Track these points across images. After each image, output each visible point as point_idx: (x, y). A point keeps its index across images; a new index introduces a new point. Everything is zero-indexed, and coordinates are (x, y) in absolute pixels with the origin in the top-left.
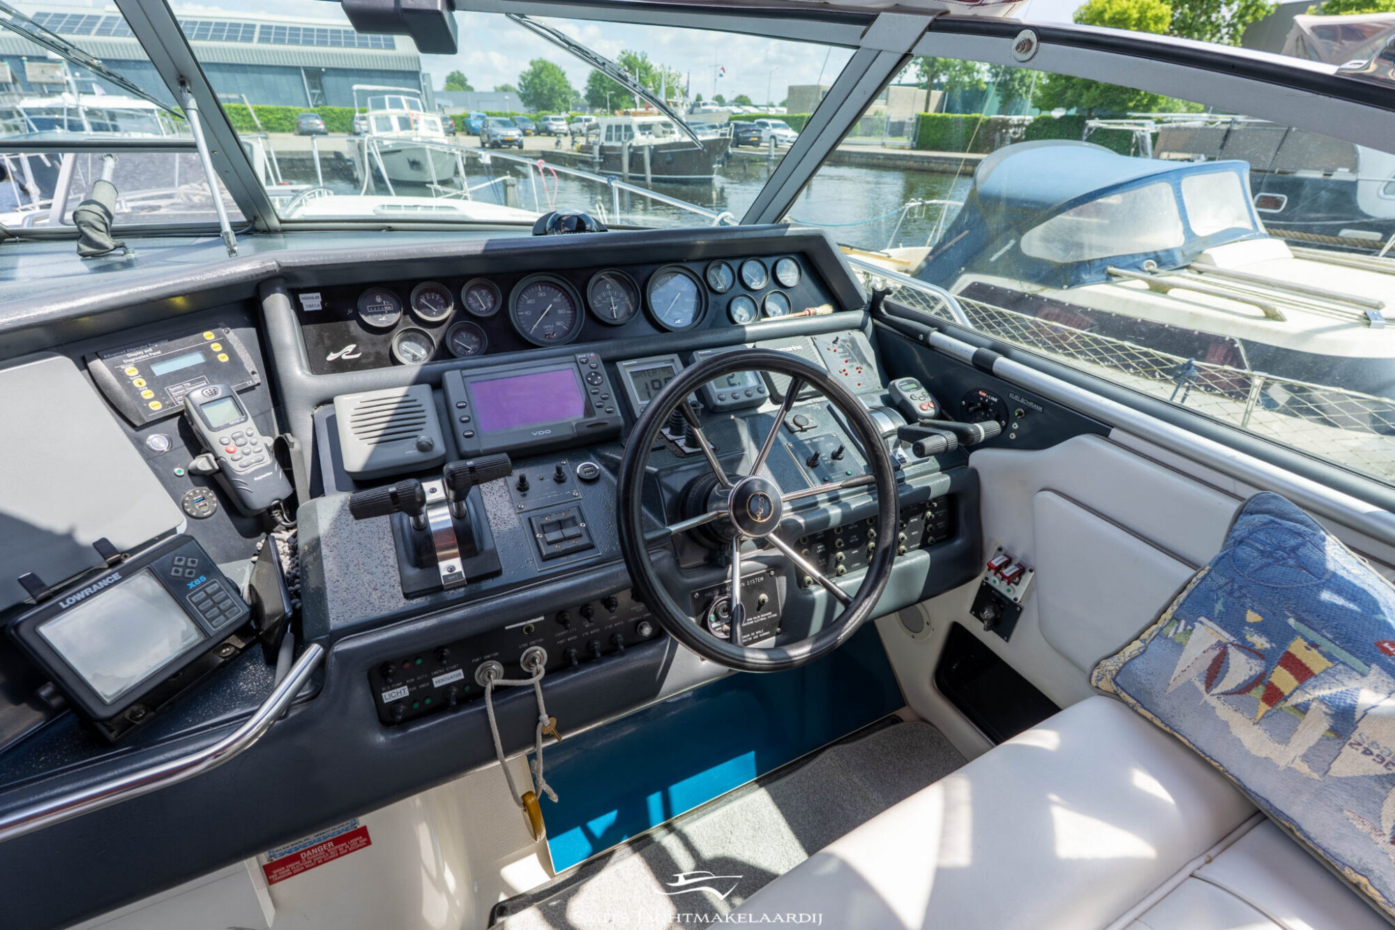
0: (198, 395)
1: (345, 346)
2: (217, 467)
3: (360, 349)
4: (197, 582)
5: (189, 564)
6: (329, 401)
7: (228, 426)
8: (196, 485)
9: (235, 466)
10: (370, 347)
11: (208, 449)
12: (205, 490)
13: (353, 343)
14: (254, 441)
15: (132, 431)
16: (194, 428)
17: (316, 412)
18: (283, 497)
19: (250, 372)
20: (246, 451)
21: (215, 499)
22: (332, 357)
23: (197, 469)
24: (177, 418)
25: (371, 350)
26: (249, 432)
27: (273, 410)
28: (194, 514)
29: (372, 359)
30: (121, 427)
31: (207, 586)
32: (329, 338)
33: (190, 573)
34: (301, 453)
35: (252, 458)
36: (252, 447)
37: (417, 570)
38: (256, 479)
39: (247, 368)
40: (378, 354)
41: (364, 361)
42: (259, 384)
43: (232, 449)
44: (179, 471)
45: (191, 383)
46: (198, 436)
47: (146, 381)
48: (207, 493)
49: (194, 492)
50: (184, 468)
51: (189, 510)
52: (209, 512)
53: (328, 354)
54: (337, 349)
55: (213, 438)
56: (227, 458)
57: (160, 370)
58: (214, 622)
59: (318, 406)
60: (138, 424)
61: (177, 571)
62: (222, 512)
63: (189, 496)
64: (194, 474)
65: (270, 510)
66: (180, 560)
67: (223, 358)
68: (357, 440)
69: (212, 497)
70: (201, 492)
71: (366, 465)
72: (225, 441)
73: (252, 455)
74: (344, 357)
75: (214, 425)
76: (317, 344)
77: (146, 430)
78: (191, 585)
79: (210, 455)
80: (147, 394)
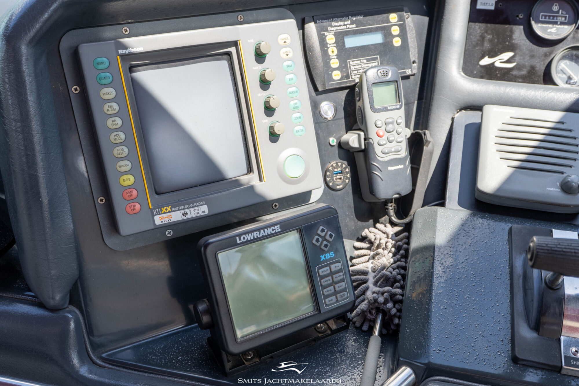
0: (372, 74)
1: (502, 52)
2: (363, 147)
3: (517, 58)
4: (328, 256)
5: (328, 237)
6: (478, 108)
7: (386, 109)
8: (340, 158)
9: (378, 150)
10: (527, 58)
11: (362, 127)
12: (345, 164)
13: (512, 50)
14: (400, 130)
15: (314, 94)
16: (358, 104)
17: (457, 115)
18: (404, 193)
19: (412, 60)
20: (391, 139)
21: (349, 175)
22: (486, 61)
23: (347, 143)
24: (347, 91)
25: (528, 62)
26: (399, 121)
27: (416, 102)
28: (331, 184)
29: (524, 72)
30: (308, 88)
31: (333, 263)
32: (490, 41)
33: (326, 246)
34: (431, 153)
35: (393, 146)
36: (397, 135)
37: (534, 335)
38: (390, 168)
39: (411, 56)
40: (533, 68)
41: (515, 73)
42: (414, 75)
43: (381, 134)
44: (333, 141)
45: (368, 60)
46: (358, 113)
47: (338, 51)
48: (345, 168)
49: (337, 164)
50: (337, 140)
51: (328, 179)
52: (341, 186)
53: (483, 57)
54: (493, 54)
55: (371, 117)
56: (375, 139)
57: (350, 42)
58: (327, 300)
59: (461, 110)
60: (320, 89)
61: (317, 240)
62: (349, 189)
63: (332, 166)
64: (342, 147)
65: (387, 202)
66: (323, 231)
67: (397, 42)
68: (498, 158)
69: (347, 173)
70: (342, 165)
71: (499, 189)
72: (379, 124)
73: (394, 143)
74: (498, 64)
75: (376, 106)
76: (477, 44)
77: (323, 96)
78: (322, 257)
79: (362, 134)
80: (335, 63)
